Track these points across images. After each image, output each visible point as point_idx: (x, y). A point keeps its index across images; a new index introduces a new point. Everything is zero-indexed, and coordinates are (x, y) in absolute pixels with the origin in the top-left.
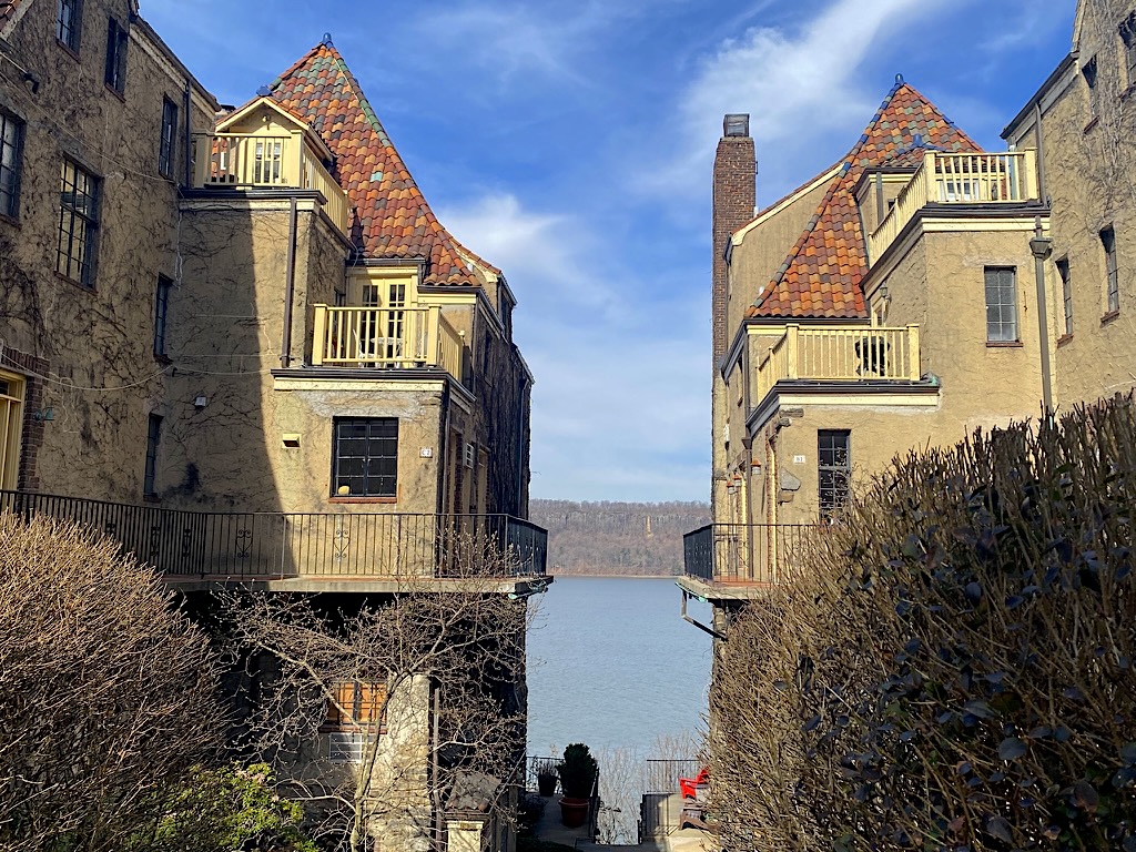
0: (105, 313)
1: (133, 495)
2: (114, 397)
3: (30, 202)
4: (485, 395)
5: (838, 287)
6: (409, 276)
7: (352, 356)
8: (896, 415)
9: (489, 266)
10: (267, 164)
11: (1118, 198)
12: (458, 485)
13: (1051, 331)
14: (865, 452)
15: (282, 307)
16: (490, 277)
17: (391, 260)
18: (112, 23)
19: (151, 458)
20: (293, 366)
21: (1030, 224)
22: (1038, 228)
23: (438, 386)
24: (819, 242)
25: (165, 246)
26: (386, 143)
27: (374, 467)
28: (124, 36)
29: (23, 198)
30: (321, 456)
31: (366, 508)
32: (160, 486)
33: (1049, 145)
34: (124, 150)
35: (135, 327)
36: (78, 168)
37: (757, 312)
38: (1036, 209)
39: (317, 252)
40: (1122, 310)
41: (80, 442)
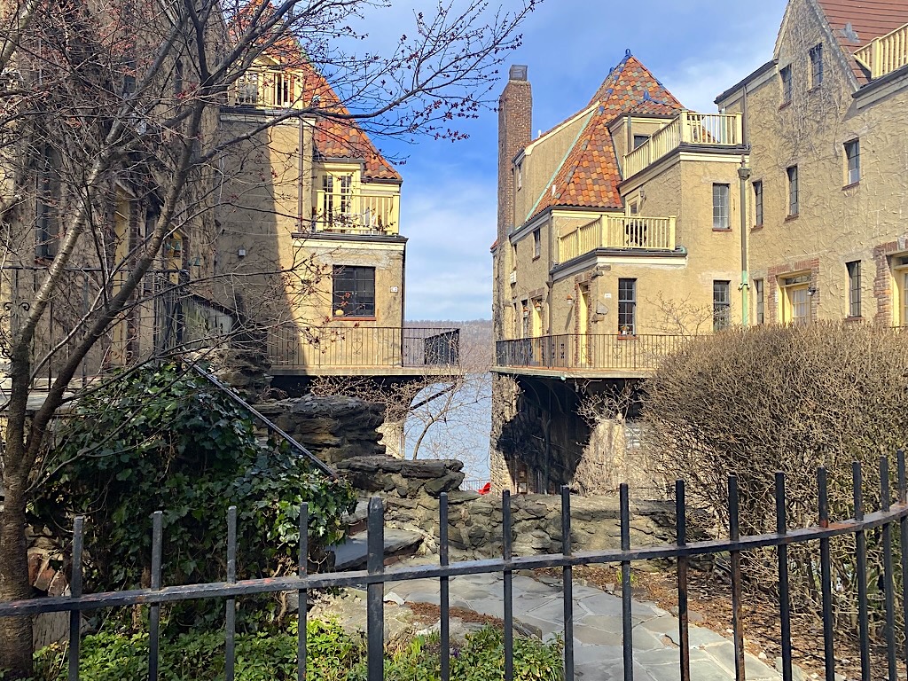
5: (603, 188)
6: (354, 170)
8: (662, 270)
11: (802, 150)
13: (747, 223)
14: (644, 292)
21: (738, 159)
22: (743, 162)
23: (401, 247)
24: (590, 158)
33: (751, 112)
37: (558, 202)
38: (743, 149)
40: (801, 214)
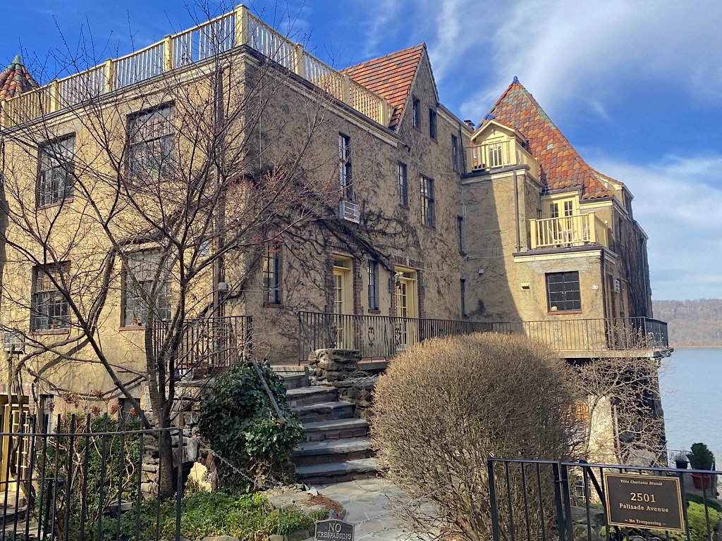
0: (440, 238)
1: (458, 316)
2: (446, 274)
3: (411, 198)
4: (622, 253)
6: (574, 196)
7: (551, 242)
9: (616, 182)
10: (495, 152)
12: (613, 303)
15: (514, 223)
16: (617, 187)
17: (563, 189)
18: (431, 110)
19: (463, 298)
20: (522, 250)
23: (598, 253)
25: (459, 203)
26: (553, 128)
27: (569, 296)
28: (435, 114)
29: (409, 197)
30: (541, 293)
31: (567, 317)
32: (467, 312)
34: (440, 165)
35: (451, 241)
36: (424, 178)
39: (528, 193)
41: (437, 294)
